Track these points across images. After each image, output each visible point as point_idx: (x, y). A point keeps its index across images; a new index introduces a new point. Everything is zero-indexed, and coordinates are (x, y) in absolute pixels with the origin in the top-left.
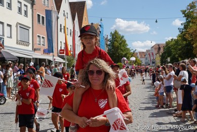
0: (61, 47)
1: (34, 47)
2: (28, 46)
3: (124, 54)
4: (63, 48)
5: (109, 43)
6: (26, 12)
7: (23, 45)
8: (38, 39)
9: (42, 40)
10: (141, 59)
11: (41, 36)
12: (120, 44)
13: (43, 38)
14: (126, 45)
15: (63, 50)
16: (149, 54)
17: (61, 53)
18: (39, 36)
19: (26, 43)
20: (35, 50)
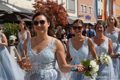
0: (99, 14)
1: (79, 14)
2: (74, 13)
4: (101, 15)
7: (71, 13)
8: (81, 8)
9: (84, 8)
11: (84, 5)
13: (85, 6)
15: (101, 16)
17: (99, 19)
18: (82, 5)
19: (73, 11)
20: (79, 16)
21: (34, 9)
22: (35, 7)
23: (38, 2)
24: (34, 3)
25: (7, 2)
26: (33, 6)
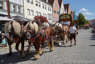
3: (83, 21)
5: (78, 18)
6: (50, 10)
8: (54, 18)
9: (55, 18)
10: (90, 23)
12: (82, 18)
14: (85, 18)
16: (94, 21)
18: (54, 17)
19: (51, 20)
20: (53, 22)
21: (34, 19)
22: (35, 19)
23: (36, 17)
24: (35, 17)
25: (24, 17)
26: (34, 18)
